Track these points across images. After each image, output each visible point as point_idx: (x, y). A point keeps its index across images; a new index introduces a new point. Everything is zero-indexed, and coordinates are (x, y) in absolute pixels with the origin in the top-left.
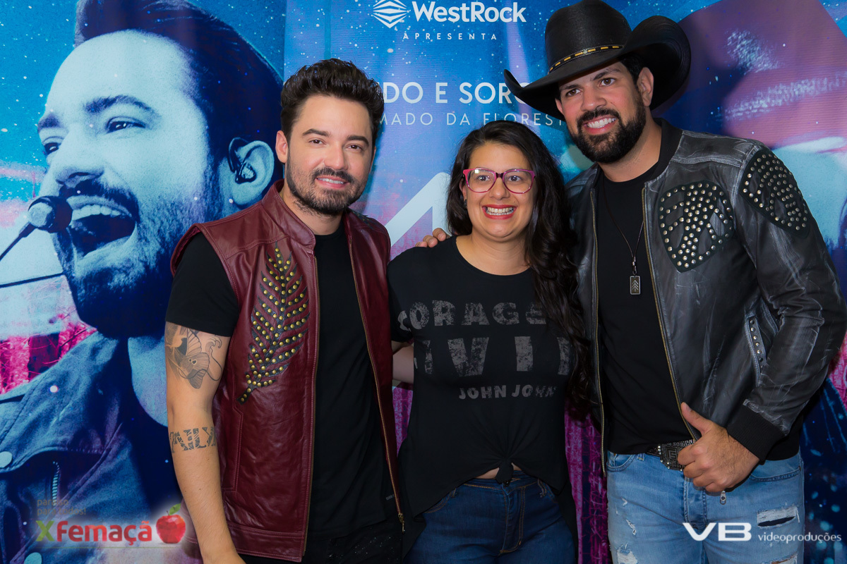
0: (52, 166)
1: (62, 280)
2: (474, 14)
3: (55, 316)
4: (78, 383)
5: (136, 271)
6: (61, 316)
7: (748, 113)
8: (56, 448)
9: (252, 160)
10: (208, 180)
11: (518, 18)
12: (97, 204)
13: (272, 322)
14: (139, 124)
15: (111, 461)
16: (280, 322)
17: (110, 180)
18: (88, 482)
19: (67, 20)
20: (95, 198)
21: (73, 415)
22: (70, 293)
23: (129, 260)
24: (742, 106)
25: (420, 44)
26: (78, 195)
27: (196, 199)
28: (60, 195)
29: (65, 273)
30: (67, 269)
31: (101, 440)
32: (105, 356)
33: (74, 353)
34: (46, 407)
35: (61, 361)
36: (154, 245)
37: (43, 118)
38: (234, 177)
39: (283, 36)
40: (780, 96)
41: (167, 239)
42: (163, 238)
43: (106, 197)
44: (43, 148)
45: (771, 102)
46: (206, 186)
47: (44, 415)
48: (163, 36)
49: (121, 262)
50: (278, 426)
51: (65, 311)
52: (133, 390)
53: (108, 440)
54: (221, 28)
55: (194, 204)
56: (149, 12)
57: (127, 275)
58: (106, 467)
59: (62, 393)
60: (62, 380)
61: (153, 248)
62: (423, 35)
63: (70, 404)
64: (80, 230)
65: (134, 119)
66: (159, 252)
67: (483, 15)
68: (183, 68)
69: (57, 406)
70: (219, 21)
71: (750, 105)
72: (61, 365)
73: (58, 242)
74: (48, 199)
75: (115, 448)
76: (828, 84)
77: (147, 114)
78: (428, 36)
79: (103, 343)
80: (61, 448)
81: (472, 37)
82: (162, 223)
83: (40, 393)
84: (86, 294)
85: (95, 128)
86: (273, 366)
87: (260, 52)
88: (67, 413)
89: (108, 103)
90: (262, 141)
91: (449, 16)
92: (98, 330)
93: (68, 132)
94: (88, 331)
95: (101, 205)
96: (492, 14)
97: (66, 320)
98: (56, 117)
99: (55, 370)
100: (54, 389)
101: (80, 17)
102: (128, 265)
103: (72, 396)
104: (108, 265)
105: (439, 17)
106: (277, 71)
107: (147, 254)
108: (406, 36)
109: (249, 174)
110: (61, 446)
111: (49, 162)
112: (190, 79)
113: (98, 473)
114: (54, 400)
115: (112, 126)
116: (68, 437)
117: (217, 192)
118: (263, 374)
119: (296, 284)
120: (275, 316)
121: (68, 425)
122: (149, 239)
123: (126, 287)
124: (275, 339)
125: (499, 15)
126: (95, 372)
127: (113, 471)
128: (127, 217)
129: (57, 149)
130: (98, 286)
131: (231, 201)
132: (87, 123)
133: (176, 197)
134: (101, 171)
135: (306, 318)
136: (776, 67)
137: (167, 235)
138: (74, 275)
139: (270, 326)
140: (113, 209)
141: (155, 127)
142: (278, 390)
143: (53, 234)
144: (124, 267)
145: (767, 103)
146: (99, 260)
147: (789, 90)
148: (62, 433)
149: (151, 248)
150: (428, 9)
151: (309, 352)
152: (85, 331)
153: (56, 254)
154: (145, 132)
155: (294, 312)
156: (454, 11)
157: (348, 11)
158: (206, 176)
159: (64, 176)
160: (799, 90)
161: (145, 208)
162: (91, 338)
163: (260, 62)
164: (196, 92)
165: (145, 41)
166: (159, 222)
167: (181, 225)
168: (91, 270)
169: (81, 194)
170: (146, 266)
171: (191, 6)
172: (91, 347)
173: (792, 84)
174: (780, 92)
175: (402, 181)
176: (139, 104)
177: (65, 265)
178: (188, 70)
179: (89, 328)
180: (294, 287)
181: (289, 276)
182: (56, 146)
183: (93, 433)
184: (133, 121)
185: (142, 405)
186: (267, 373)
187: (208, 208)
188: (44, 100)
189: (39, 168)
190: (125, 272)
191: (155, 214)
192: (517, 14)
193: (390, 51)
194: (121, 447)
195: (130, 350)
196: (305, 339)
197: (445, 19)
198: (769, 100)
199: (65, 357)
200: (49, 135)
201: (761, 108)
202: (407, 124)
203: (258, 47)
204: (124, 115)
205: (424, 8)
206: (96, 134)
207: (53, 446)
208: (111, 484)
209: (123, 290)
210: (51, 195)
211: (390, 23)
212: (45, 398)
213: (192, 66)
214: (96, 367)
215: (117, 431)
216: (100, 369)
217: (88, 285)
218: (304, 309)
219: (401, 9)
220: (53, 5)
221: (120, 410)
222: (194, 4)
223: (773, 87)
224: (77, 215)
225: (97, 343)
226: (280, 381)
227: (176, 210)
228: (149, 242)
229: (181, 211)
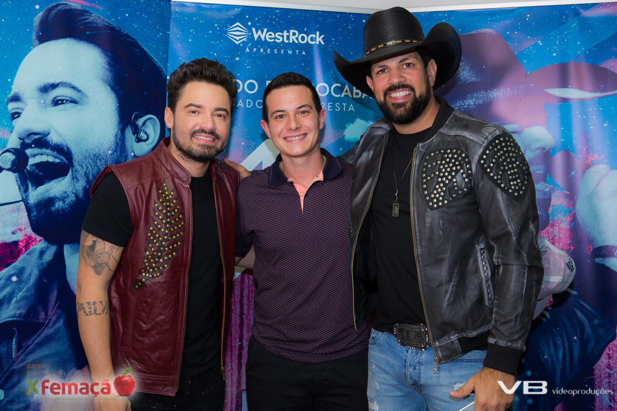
0: (16, 128)
1: (21, 205)
2: (291, 37)
3: (16, 229)
4: (30, 274)
5: (70, 199)
6: (20, 230)
7: (461, 107)
8: (15, 319)
9: (146, 127)
10: (118, 140)
11: (320, 41)
12: (45, 154)
13: (161, 234)
14: (74, 102)
15: (51, 327)
16: (166, 234)
17: (54, 138)
18: (36, 341)
19: (28, 30)
20: (44, 150)
21: (27, 297)
22: (26, 213)
23: (65, 192)
24: (458, 103)
25: (257, 56)
26: (32, 148)
27: (110, 152)
28: (21, 148)
29: (23, 200)
30: (25, 197)
31: (45, 313)
32: (48, 257)
33: (28, 254)
34: (9, 291)
35: (19, 259)
36: (82, 183)
37: (10, 95)
38: (135, 138)
39: (168, 46)
40: (481, 98)
41: (90, 178)
42: (88, 178)
43: (51, 150)
44: (10, 116)
45: (476, 102)
46: (117, 144)
47: (7, 296)
48: (91, 43)
49: (60, 193)
50: (162, 304)
51: (23, 226)
52: (66, 279)
53: (50, 313)
54: (128, 40)
55: (108, 156)
56: (82, 27)
57: (64, 202)
58: (48, 332)
59: (19, 282)
60: (20, 273)
61: (81, 184)
62: (258, 50)
63: (25, 289)
64: (34, 171)
65: (71, 98)
66: (85, 188)
67: (297, 39)
68: (103, 65)
69: (16, 290)
70: (127, 34)
71: (463, 102)
72: (19, 263)
73: (19, 179)
74: (13, 150)
75: (54, 318)
76: (510, 91)
77: (79, 94)
78: (262, 50)
79: (47, 248)
80: (19, 319)
81: (290, 52)
82: (87, 167)
83: (5, 281)
84: (37, 214)
85: (45, 103)
86: (160, 264)
87: (153, 56)
88: (23, 295)
89: (54, 86)
90: (153, 114)
91: (275, 38)
92: (44, 239)
93: (27, 105)
94: (38, 239)
95: (48, 155)
96: (303, 38)
97: (23, 232)
98: (19, 95)
99: (15, 266)
100: (14, 279)
101: (36, 28)
102: (65, 196)
103: (26, 283)
104: (52, 195)
105: (269, 38)
106: (163, 69)
107: (77, 188)
108: (248, 50)
109: (144, 137)
110: (19, 317)
111: (14, 125)
112: (108, 73)
113: (43, 335)
114: (14, 286)
115: (56, 102)
116: (23, 311)
117: (123, 148)
118: (154, 269)
119: (177, 208)
120: (163, 230)
121: (23, 303)
122: (79, 178)
123: (63, 210)
124: (163, 246)
125: (308, 39)
126: (42, 267)
127: (52, 334)
128: (65, 163)
129: (19, 116)
130: (45, 209)
131: (133, 154)
132: (39, 100)
133: (97, 150)
134: (48, 132)
135: (183, 232)
136: (479, 80)
137: (91, 176)
138: (29, 202)
139: (160, 237)
140: (56, 158)
141: (84, 103)
142: (163, 280)
143: (16, 174)
144: (62, 197)
145: (474, 102)
146: (46, 192)
147: (487, 95)
148: (19, 308)
149: (80, 185)
150: (262, 33)
151: (184, 254)
152: (36, 239)
153: (17, 187)
154: (78, 106)
155: (176, 228)
156: (279, 35)
157: (210, 32)
158: (117, 137)
159: (24, 135)
160: (493, 95)
161: (77, 158)
162: (40, 244)
163: (152, 62)
164: (112, 81)
165: (78, 46)
166: (86, 167)
167: (100, 169)
168: (40, 198)
169: (35, 147)
170: (77, 197)
171: (109, 24)
172: (40, 251)
173: (489, 91)
174: (481, 96)
175: (243, 144)
176: (74, 88)
177: (23, 195)
178: (107, 67)
179: (38, 238)
180: (176, 210)
181: (173, 202)
182: (19, 114)
183: (40, 309)
184: (70, 99)
185: (73, 289)
186: (156, 269)
187: (118, 158)
188: (11, 83)
189: (7, 130)
190: (63, 200)
191: (83, 161)
192: (319, 39)
193: (237, 59)
194: (58, 318)
195: (65, 253)
196: (182, 246)
197: (273, 40)
198: (474, 100)
199: (22, 257)
200: (14, 107)
201: (469, 105)
202: (247, 107)
203: (152, 53)
204: (65, 95)
205: (260, 31)
206: (46, 107)
207: (13, 317)
208: (51, 343)
209: (61, 212)
210: (15, 147)
211: (238, 41)
212: (8, 285)
213: (109, 64)
214: (42, 264)
215: (56, 307)
216: (45, 265)
217: (38, 208)
218: (182, 225)
219: (245, 32)
220: (19, 19)
221: (58, 293)
222: (111, 23)
223: (477, 92)
224: (32, 161)
225: (43, 248)
226: (165, 275)
227: (96, 159)
228: (79, 180)
229: (100, 160)
